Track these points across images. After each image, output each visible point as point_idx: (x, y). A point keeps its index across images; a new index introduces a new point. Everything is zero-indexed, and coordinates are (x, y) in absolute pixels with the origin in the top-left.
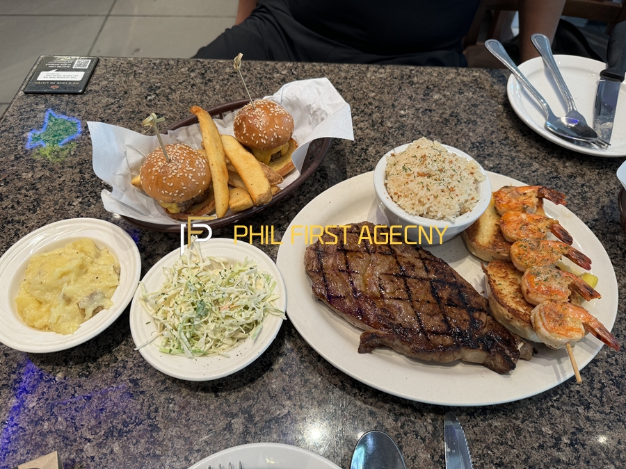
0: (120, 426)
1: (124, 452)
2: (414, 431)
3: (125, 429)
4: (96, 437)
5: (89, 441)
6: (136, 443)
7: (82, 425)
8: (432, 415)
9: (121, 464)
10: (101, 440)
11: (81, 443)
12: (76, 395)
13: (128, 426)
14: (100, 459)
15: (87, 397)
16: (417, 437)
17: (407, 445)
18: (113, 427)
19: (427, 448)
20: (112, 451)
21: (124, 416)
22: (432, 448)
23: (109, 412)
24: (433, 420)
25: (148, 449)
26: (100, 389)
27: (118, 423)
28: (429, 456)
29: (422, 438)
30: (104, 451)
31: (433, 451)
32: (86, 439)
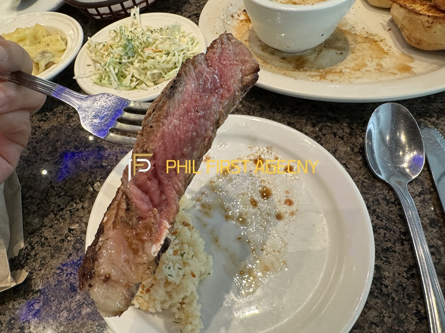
0: (72, 150)
1: (76, 166)
2: (331, 133)
3: (76, 151)
4: (53, 158)
5: (48, 161)
6: (86, 160)
7: (42, 152)
8: (347, 120)
9: (73, 174)
10: (57, 160)
11: (41, 163)
12: (37, 133)
13: (79, 149)
14: (56, 172)
15: (46, 134)
16: (335, 137)
17: (327, 142)
18: (67, 151)
19: (346, 143)
20: (66, 167)
21: (76, 143)
22: (351, 143)
23: (64, 141)
24: (348, 124)
25: (96, 163)
26: (56, 128)
27: (71, 148)
28: (349, 149)
29: (340, 137)
30: (60, 166)
31: (352, 145)
32: (45, 160)
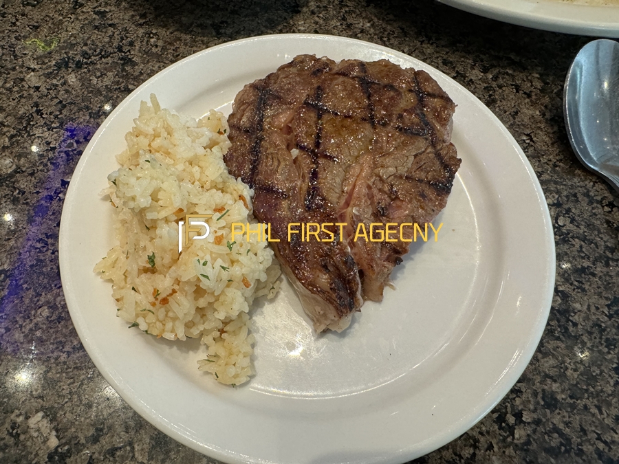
0: (77, 58)
1: (83, 84)
2: (512, 85)
3: (85, 60)
4: (44, 67)
5: (34, 70)
6: (101, 76)
7: (25, 54)
8: (540, 68)
9: (77, 96)
10: (50, 71)
11: (21, 72)
12: (18, 23)
13: (90, 58)
14: (48, 89)
15: (34, 26)
16: (517, 91)
18: (69, 58)
19: (533, 104)
20: (65, 83)
21: (84, 48)
22: (542, 104)
23: (64, 42)
24: (541, 75)
25: (118, 83)
26: (53, 19)
27: (76, 55)
28: (538, 113)
29: (525, 93)
30: (55, 82)
31: (543, 108)
32: (29, 68)
